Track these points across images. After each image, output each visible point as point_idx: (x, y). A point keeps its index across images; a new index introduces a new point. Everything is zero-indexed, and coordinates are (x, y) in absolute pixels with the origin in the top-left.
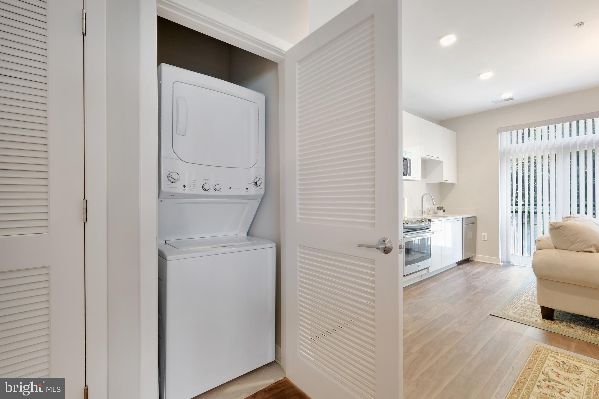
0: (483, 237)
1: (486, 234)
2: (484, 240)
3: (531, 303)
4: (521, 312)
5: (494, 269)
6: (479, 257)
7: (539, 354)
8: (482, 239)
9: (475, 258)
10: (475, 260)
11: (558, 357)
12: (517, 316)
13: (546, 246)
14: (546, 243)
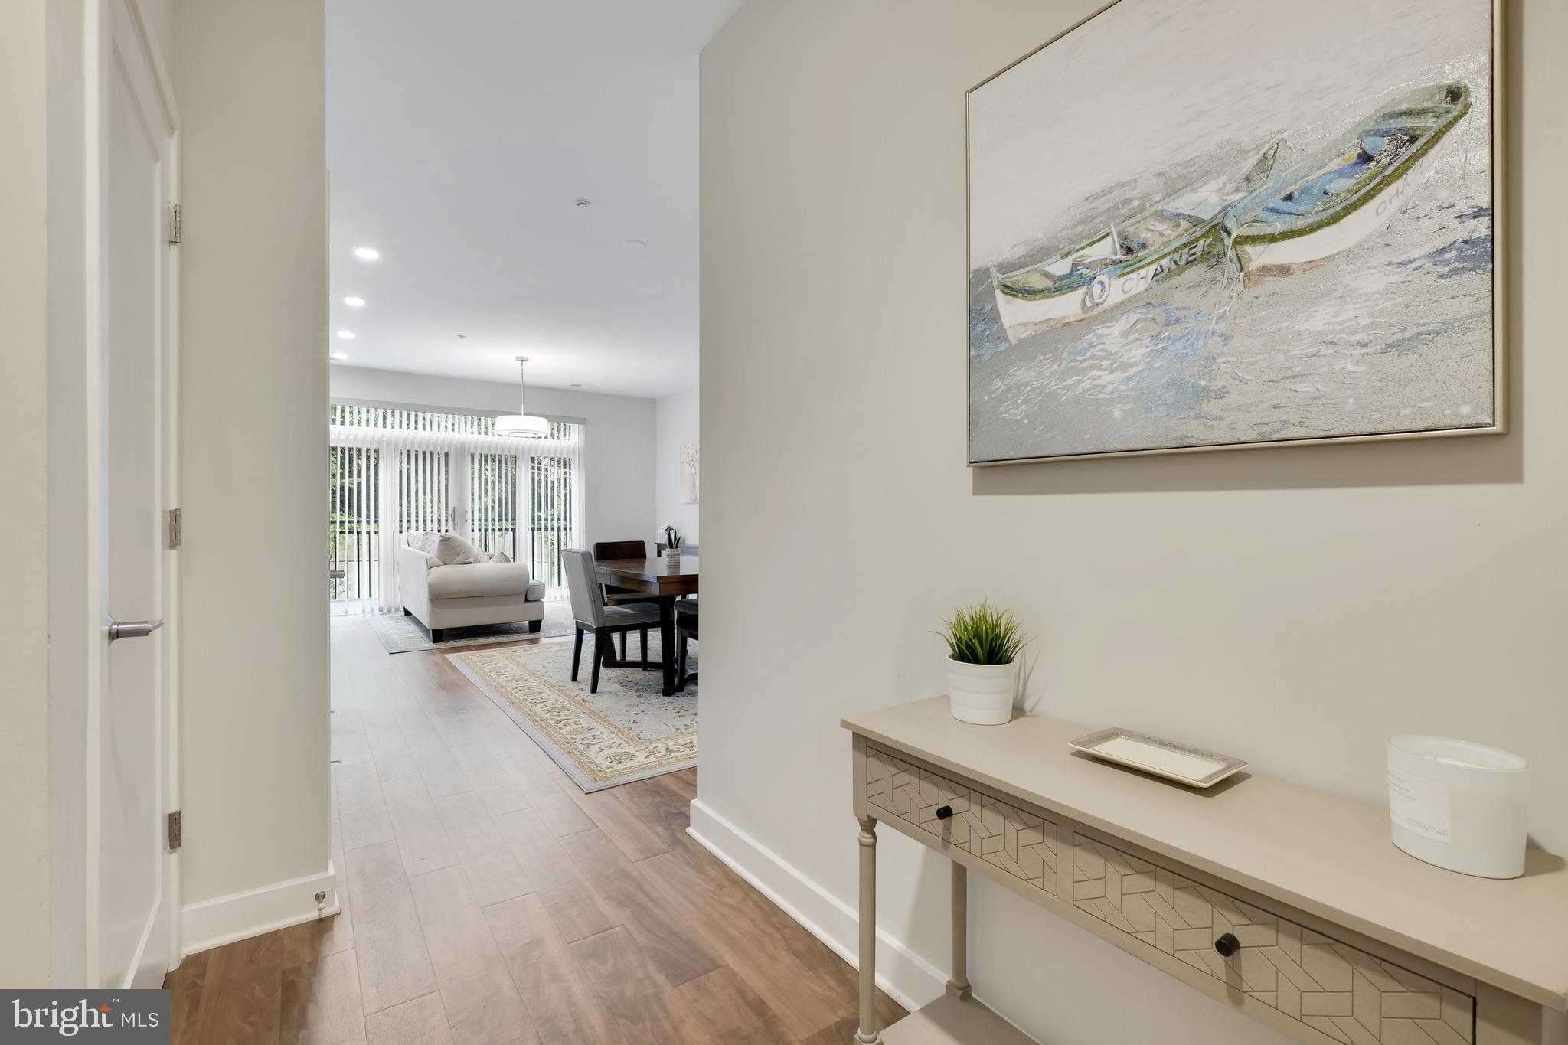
3: (408, 638)
4: (410, 645)
12: (414, 648)
13: (437, 563)
14: (437, 561)
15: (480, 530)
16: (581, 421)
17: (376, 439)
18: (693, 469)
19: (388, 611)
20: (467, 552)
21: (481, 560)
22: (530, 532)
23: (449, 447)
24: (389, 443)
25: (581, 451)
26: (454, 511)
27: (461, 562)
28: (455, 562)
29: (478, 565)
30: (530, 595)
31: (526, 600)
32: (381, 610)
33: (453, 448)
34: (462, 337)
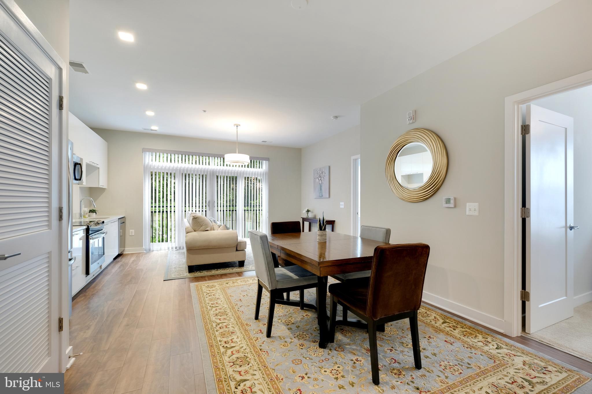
0: (130, 233)
1: (133, 231)
2: (132, 235)
3: (179, 268)
4: (177, 274)
5: (142, 256)
6: (128, 250)
7: (198, 287)
8: (130, 235)
9: (124, 252)
10: (124, 253)
11: (205, 285)
12: (178, 276)
13: (191, 231)
14: (190, 229)
15: (221, 211)
16: (267, 159)
17: (175, 168)
18: (320, 181)
19: (179, 248)
20: (207, 225)
21: (215, 229)
22: (244, 212)
23: (207, 172)
24: (180, 170)
25: (267, 173)
26: (209, 201)
27: (202, 230)
28: (200, 230)
29: (213, 231)
30: (239, 247)
31: (237, 250)
32: (176, 248)
33: (209, 172)
34: (205, 111)
